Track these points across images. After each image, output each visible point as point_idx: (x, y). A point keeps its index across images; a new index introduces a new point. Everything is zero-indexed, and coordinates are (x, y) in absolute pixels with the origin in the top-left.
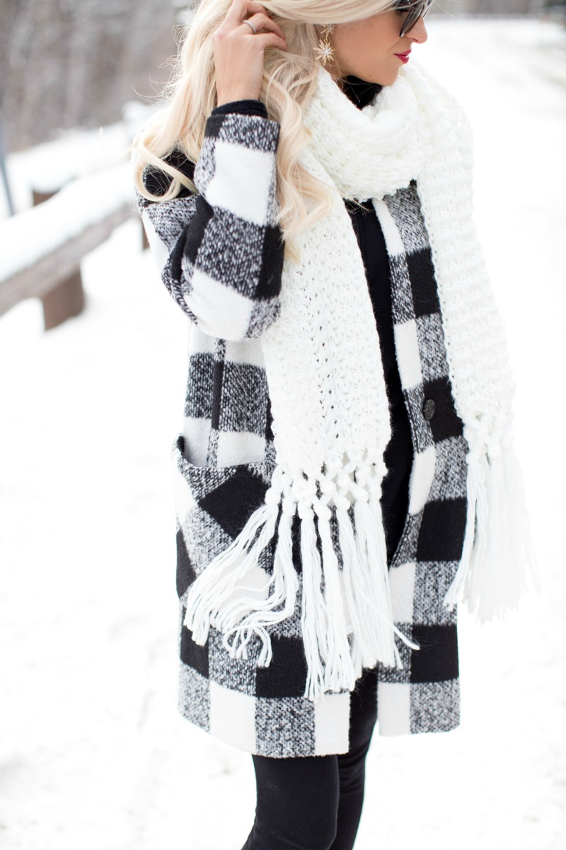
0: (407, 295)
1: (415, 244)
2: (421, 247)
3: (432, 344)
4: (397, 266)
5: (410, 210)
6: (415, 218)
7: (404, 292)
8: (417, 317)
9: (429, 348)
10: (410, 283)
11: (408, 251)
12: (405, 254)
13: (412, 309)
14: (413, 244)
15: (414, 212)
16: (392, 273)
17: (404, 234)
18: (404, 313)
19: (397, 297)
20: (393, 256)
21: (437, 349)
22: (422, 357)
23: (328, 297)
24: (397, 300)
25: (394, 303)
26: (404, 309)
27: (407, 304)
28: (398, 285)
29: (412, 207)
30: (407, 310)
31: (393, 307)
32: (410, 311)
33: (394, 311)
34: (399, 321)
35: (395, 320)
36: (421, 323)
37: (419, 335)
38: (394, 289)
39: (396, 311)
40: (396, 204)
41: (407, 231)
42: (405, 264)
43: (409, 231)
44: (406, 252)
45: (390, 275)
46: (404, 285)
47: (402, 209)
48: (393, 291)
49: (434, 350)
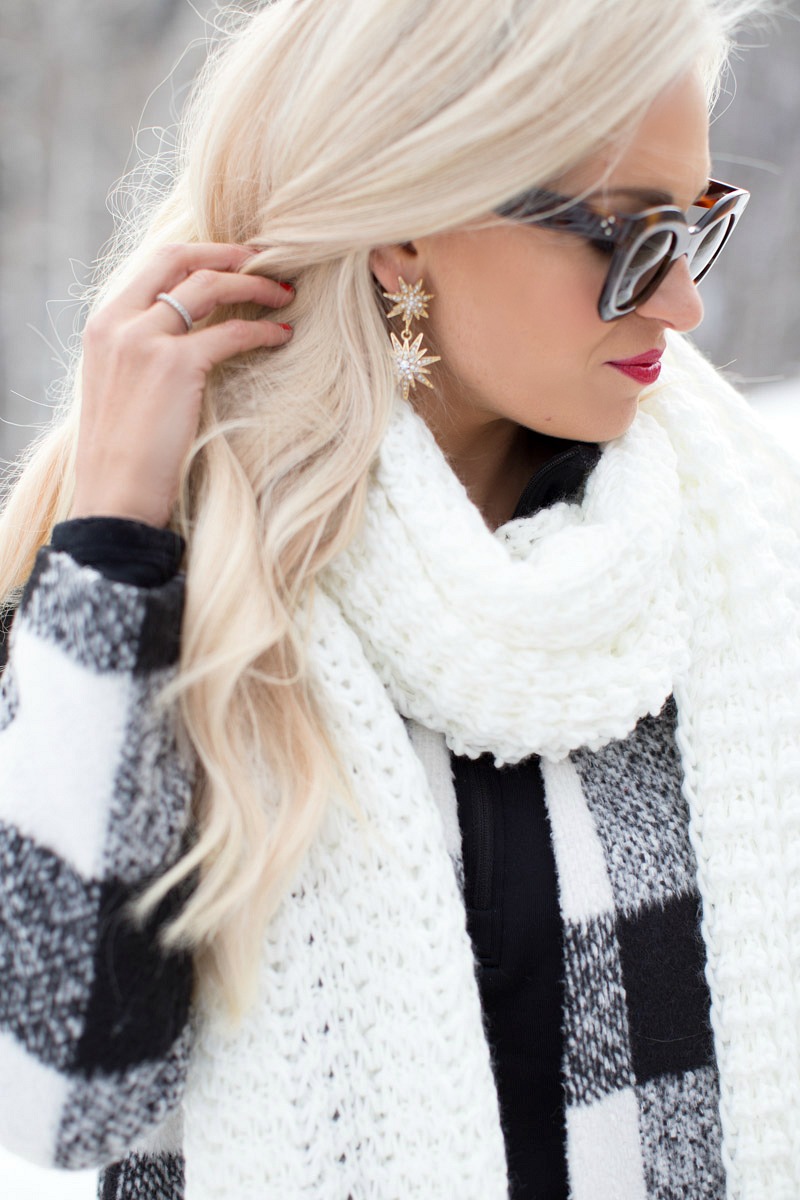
0: (612, 1026)
1: (651, 886)
2: (669, 893)
3: (687, 1150)
4: (581, 948)
5: (653, 787)
6: (665, 809)
7: (601, 1018)
8: (641, 1082)
9: (677, 1159)
10: (623, 993)
11: (625, 906)
12: (614, 916)
13: (624, 1061)
14: (643, 887)
15: (664, 794)
16: (568, 969)
17: (617, 859)
18: (597, 1074)
19: (578, 1034)
20: (575, 922)
21: (700, 1162)
22: (651, 1184)
23: (364, 1033)
24: (579, 1041)
25: (570, 1048)
26: (599, 1064)
27: (608, 1051)
28: (582, 1001)
29: (662, 779)
30: (608, 1065)
31: (566, 1059)
32: (620, 1068)
33: (567, 1070)
34: (581, 1097)
35: (570, 1094)
36: (652, 1097)
37: (646, 1127)
38: (572, 1013)
39: (573, 1070)
40: (611, 771)
41: (629, 851)
42: (609, 943)
43: (635, 851)
44: (619, 911)
45: (561, 972)
46: (604, 1000)
47: (630, 783)
48: (567, 1016)
49: (689, 1165)
